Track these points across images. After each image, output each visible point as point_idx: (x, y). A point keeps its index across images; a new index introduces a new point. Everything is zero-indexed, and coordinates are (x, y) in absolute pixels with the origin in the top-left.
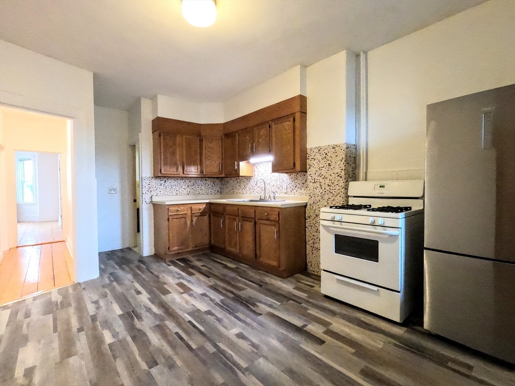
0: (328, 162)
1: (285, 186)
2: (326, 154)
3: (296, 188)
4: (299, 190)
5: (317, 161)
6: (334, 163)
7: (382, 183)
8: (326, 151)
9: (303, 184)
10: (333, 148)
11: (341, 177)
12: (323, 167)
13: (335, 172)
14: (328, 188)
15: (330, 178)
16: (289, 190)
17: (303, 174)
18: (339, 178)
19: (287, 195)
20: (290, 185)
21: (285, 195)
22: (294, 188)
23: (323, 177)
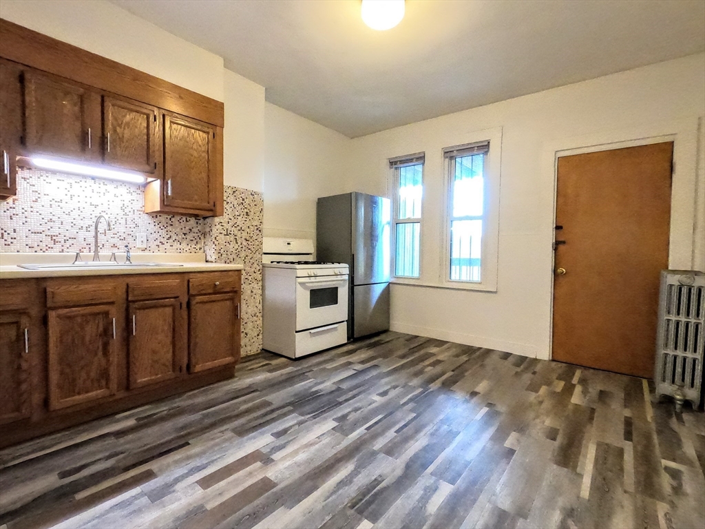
0: (246, 210)
1: (141, 235)
2: (243, 200)
3: (171, 241)
4: (176, 245)
5: (231, 205)
6: (252, 213)
7: (289, 240)
8: (243, 195)
9: (185, 234)
10: (251, 194)
11: (260, 231)
12: (240, 216)
13: (254, 224)
14: (245, 243)
15: (248, 230)
16: (153, 244)
17: (184, 219)
18: (258, 232)
19: (147, 253)
20: (156, 236)
21: (142, 253)
22: (164, 241)
23: (239, 228)
